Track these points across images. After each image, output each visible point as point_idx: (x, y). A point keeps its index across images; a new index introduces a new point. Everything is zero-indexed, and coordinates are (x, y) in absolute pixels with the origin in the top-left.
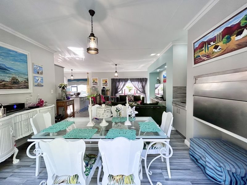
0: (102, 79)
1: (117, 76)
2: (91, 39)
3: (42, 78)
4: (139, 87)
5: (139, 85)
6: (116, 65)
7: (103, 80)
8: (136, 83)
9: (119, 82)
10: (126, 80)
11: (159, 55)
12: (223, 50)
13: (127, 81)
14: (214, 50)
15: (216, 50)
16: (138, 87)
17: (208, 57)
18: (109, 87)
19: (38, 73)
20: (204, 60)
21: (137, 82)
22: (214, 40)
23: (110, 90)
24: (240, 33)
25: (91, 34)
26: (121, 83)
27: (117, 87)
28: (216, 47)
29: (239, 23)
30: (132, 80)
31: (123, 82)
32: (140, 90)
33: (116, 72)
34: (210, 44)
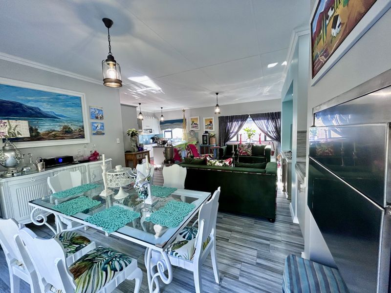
0: (204, 119)
1: (219, 113)
2: (108, 64)
3: (102, 123)
4: (270, 130)
5: (270, 126)
6: (217, 94)
7: (206, 120)
8: (263, 123)
9: (232, 121)
10: (243, 118)
13: (246, 120)
14: (333, 31)
16: (266, 130)
18: (215, 130)
19: (97, 118)
21: (266, 121)
23: (217, 136)
25: (108, 57)
26: (234, 123)
27: (229, 130)
28: (335, 22)
30: (256, 117)
31: (238, 121)
32: (271, 135)
33: (217, 105)
34: (328, 17)
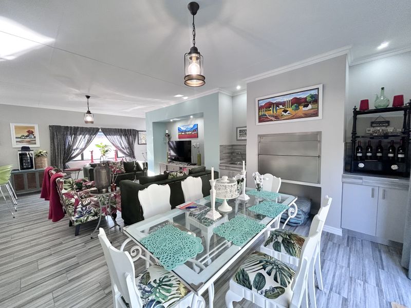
0: (12, 126)
1: (92, 122)
2: (191, 58)
4: (123, 146)
5: (122, 141)
6: (88, 97)
7: (16, 128)
8: (116, 139)
10: (93, 132)
11: (186, 98)
12: (291, 116)
13: (95, 134)
14: (283, 113)
15: (285, 114)
16: (120, 146)
17: (277, 118)
18: (41, 145)
20: (271, 120)
21: (118, 137)
22: (283, 104)
23: (49, 155)
24: (306, 106)
26: (80, 137)
28: (285, 111)
29: (306, 98)
30: (108, 132)
31: (84, 134)
32: (125, 151)
33: (89, 112)
34: (279, 107)
